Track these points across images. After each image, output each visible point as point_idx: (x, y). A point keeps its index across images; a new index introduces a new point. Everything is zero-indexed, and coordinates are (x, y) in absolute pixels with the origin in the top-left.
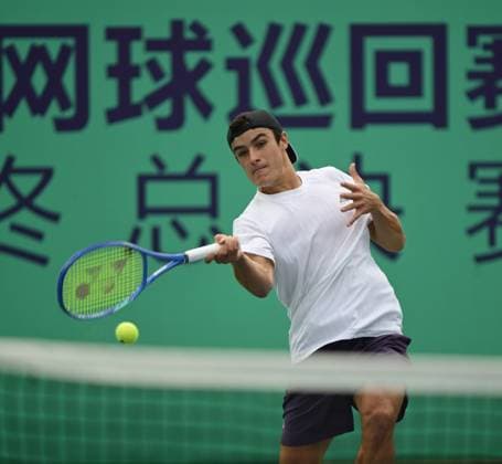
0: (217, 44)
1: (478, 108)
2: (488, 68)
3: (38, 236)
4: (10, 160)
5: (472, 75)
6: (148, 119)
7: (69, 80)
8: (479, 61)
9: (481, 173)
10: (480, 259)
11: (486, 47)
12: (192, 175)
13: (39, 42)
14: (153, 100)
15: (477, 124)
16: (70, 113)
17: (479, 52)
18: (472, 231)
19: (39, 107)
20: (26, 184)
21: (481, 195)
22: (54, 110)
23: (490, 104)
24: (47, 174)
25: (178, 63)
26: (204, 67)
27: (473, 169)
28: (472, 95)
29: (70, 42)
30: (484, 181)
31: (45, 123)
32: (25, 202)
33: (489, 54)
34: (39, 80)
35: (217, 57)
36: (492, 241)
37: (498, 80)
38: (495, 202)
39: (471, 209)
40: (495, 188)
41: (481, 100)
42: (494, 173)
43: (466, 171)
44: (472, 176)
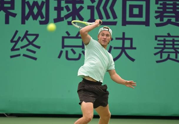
0: (85, 2)
1: (158, 21)
2: (161, 10)
3: (34, 52)
4: (27, 32)
5: (156, 12)
6: (65, 22)
7: (44, 11)
8: (158, 8)
9: (159, 38)
10: (157, 62)
11: (161, 4)
12: (77, 37)
14: (67, 17)
15: (158, 25)
16: (44, 20)
17: (159, 6)
18: (155, 54)
19: (35, 18)
20: (31, 38)
21: (158, 44)
22: (39, 18)
23: (162, 20)
24: (37, 36)
25: (74, 7)
26: (81, 8)
27: (156, 37)
28: (156, 17)
30: (159, 41)
31: (37, 22)
32: (31, 43)
33: (162, 6)
34: (35, 11)
35: (85, 5)
36: (161, 57)
37: (164, 14)
38: (162, 46)
39: (155, 48)
40: (162, 43)
41: (159, 19)
42: (162, 39)
43: (154, 38)
44: (156, 39)
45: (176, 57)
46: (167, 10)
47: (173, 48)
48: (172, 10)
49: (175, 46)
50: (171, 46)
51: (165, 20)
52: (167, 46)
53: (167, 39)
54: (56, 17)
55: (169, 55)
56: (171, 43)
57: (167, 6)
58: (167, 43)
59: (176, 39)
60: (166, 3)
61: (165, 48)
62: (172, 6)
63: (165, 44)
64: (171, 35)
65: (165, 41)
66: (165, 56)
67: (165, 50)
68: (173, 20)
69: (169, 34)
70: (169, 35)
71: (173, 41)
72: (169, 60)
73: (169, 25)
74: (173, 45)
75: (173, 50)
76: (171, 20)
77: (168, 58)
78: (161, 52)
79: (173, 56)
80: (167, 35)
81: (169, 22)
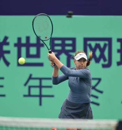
3: (97, 97)
7: (106, 53)
13: (98, 42)
16: (106, 63)
19: (97, 61)
22: (102, 61)
24: (100, 80)
29: (107, 42)
32: (94, 88)
34: (98, 53)
54: (119, 59)
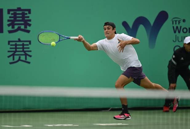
1: (10, 28)
2: (12, 19)
5: (9, 21)
8: (10, 17)
9: (11, 43)
10: (11, 63)
11: (12, 14)
15: (10, 32)
17: (10, 15)
18: (9, 57)
21: (11, 48)
23: (13, 27)
27: (9, 42)
28: (9, 25)
30: (11, 45)
33: (13, 16)
36: (14, 59)
37: (15, 22)
38: (14, 50)
39: (9, 51)
40: (14, 47)
41: (11, 27)
42: (14, 43)
43: (7, 43)
44: (9, 44)
45: (26, 58)
46: (18, 19)
47: (23, 51)
48: (21, 19)
49: (25, 50)
50: (21, 50)
51: (16, 27)
52: (18, 50)
53: (18, 43)
55: (20, 57)
56: (21, 47)
57: (18, 16)
58: (18, 47)
59: (25, 43)
60: (16, 12)
61: (16, 51)
62: (21, 16)
63: (16, 48)
64: (22, 39)
65: (16, 45)
66: (16, 58)
67: (17, 53)
68: (23, 27)
69: (19, 39)
70: (19, 41)
71: (23, 45)
72: (20, 62)
73: (19, 32)
74: (23, 48)
75: (23, 53)
76: (20, 27)
77: (19, 60)
78: (13, 55)
79: (23, 58)
80: (17, 40)
81: (19, 29)
